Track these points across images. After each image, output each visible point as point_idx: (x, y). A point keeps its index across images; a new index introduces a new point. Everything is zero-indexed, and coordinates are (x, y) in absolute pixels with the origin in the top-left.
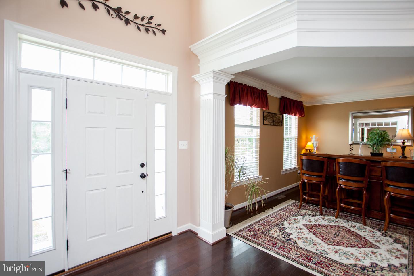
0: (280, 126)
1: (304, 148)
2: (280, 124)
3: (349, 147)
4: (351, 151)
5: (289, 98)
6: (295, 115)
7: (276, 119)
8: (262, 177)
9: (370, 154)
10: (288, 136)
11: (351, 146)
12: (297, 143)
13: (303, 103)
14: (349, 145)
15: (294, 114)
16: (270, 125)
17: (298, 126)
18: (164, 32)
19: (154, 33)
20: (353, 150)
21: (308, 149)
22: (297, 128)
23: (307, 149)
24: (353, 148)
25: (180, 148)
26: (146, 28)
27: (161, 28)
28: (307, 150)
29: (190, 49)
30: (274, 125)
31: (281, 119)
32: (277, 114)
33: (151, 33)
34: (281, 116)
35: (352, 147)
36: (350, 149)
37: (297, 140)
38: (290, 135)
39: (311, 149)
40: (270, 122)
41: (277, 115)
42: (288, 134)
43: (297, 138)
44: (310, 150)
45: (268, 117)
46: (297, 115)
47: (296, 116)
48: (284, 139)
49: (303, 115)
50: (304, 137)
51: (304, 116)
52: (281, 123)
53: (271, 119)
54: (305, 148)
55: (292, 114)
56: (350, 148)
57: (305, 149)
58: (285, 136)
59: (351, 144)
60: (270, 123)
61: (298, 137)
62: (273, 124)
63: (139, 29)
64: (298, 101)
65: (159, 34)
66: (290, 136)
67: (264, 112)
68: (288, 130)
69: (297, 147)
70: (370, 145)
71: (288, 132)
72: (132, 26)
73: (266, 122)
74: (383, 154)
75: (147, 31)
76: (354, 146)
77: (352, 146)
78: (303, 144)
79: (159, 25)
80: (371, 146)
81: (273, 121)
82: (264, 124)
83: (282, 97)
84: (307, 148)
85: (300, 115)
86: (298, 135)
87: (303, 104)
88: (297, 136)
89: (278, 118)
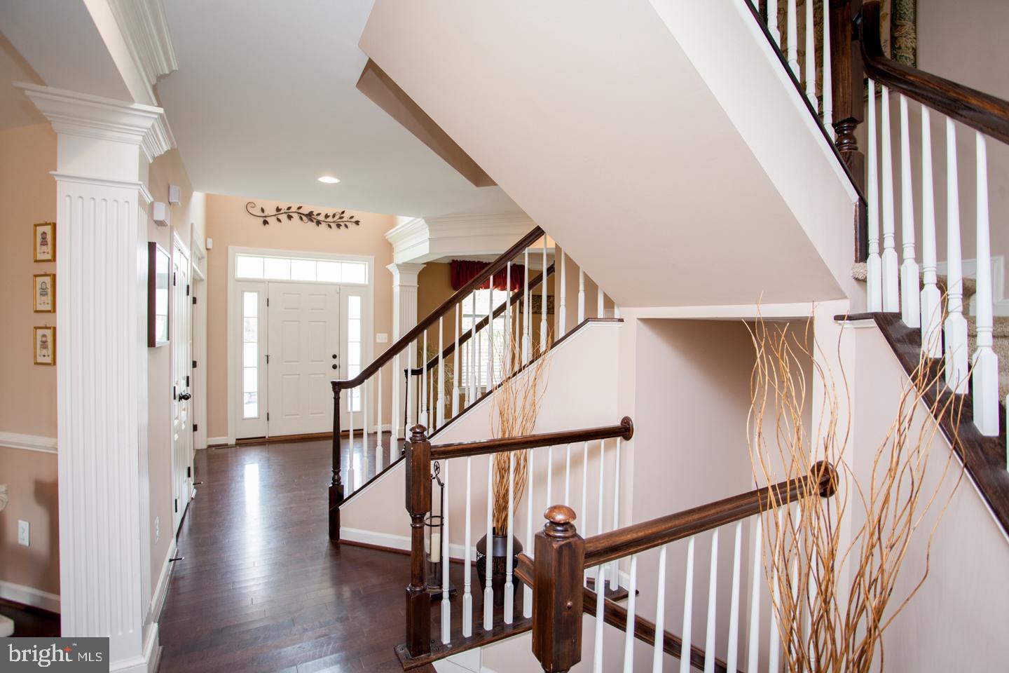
18: (357, 223)
19: (346, 226)
25: (378, 341)
26: (337, 225)
27: (353, 220)
29: (385, 237)
33: (343, 228)
63: (330, 226)
65: (352, 226)
72: (323, 226)
75: (339, 226)
79: (352, 217)
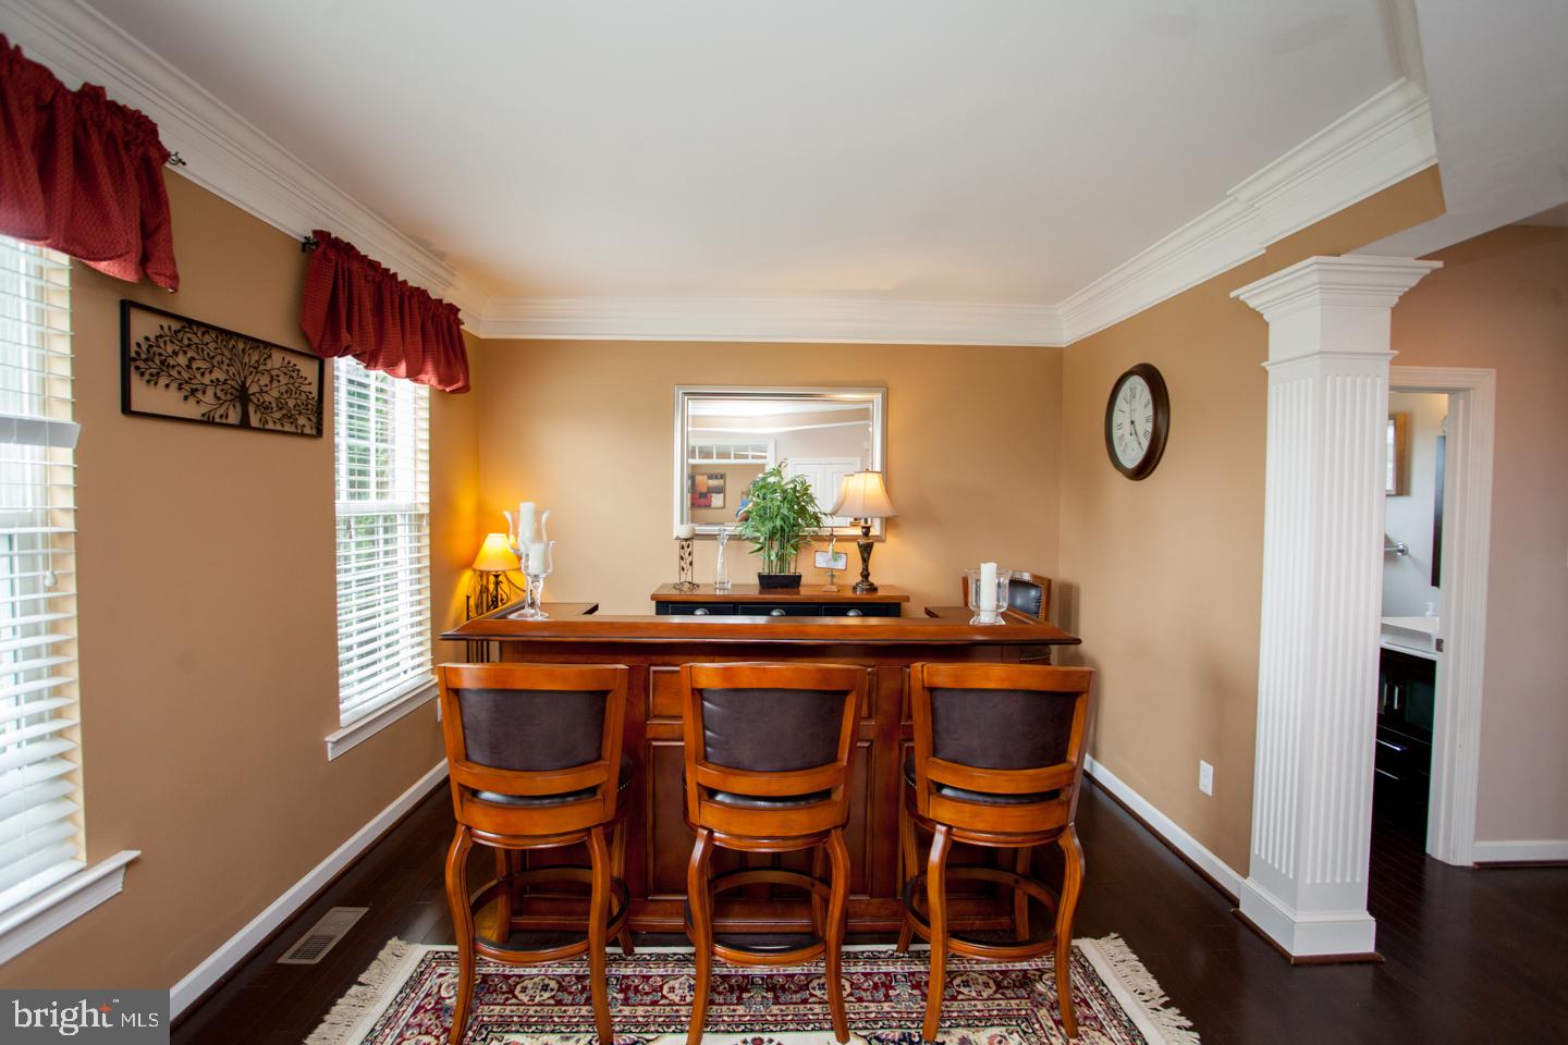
0: (302, 435)
1: (469, 564)
2: (302, 421)
3: (676, 551)
4: (683, 569)
5: (373, 257)
6: (413, 375)
7: (264, 380)
8: (129, 865)
9: (756, 581)
10: (371, 504)
11: (683, 548)
12: (426, 541)
13: (460, 315)
14: (677, 544)
15: (402, 368)
16: (207, 421)
17: (432, 441)
20: (691, 564)
21: (488, 573)
22: (426, 457)
23: (481, 572)
24: (690, 558)
28: (481, 576)
30: (244, 424)
31: (314, 389)
32: (267, 345)
34: (308, 369)
35: (689, 554)
36: (683, 564)
37: (425, 522)
38: (380, 495)
39: (504, 572)
40: (209, 397)
41: (277, 359)
42: (373, 489)
43: (426, 510)
44: (497, 576)
45: (182, 360)
46: (422, 377)
47: (422, 382)
48: (341, 527)
49: (460, 384)
50: (466, 504)
51: (466, 388)
52: (312, 417)
53: (218, 374)
54: (474, 567)
55: (390, 366)
56: (682, 558)
57: (475, 570)
58: (344, 505)
59: (686, 540)
60: (203, 409)
61: (432, 504)
62: (234, 418)
64: (433, 296)
66: (384, 502)
67: (126, 307)
68: (372, 468)
69: (426, 563)
70: (755, 540)
71: (372, 479)
73: (145, 396)
74: (800, 577)
76: (696, 544)
77: (688, 547)
78: (462, 545)
80: (758, 546)
81: (242, 396)
82: (126, 409)
83: (315, 233)
84: (481, 565)
85: (445, 379)
86: (432, 493)
87: (460, 322)
88: (426, 499)
89: (284, 380)
